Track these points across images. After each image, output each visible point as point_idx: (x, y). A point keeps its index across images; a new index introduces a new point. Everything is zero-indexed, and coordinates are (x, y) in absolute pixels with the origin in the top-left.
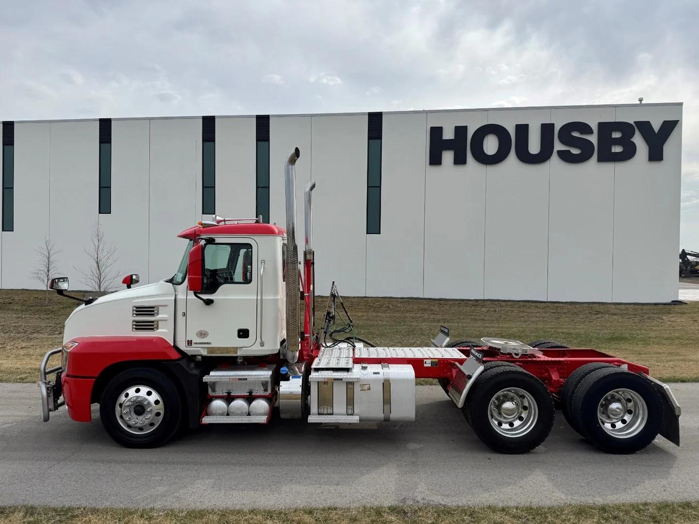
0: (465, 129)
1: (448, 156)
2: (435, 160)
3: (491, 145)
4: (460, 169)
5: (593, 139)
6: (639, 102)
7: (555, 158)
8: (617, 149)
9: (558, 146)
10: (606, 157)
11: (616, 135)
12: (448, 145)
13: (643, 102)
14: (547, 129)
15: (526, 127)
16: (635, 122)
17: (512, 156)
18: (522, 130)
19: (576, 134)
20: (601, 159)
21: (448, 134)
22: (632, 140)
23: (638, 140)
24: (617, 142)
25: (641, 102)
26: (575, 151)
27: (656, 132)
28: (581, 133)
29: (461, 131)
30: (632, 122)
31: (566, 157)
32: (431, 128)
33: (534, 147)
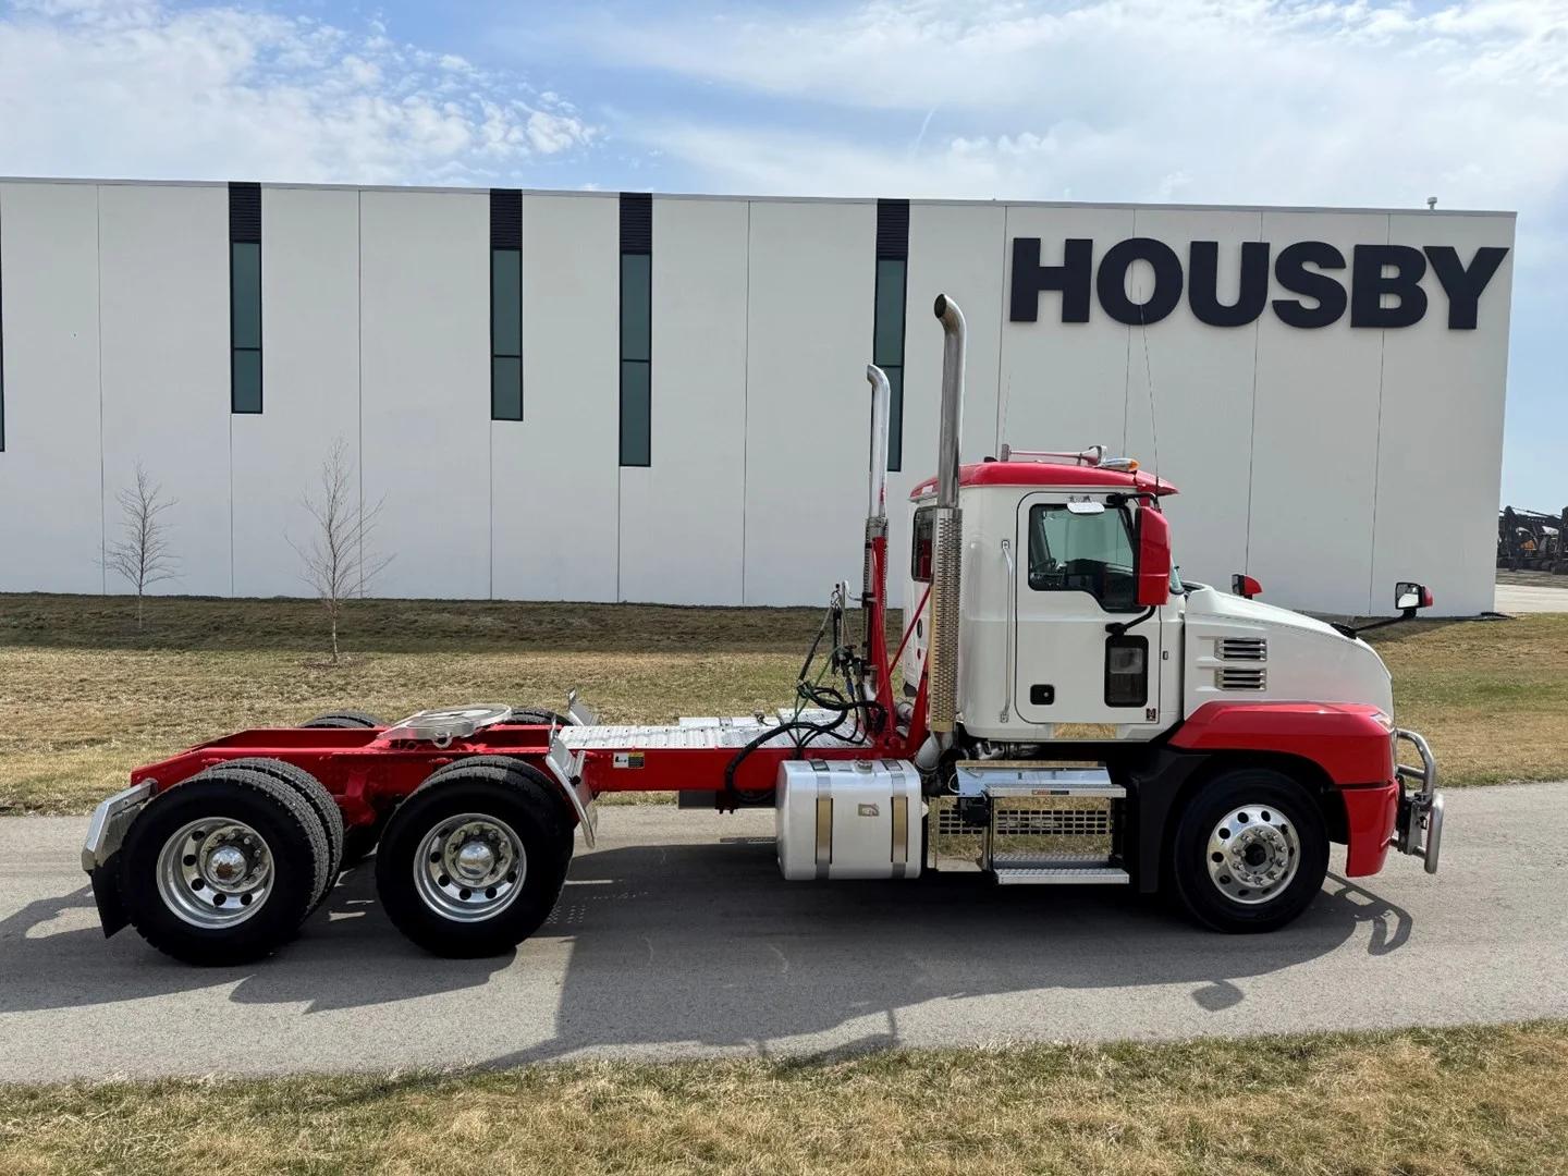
0: (1087, 245)
1: (1050, 303)
2: (1023, 310)
3: (1140, 283)
4: (1075, 330)
5: (1344, 278)
6: (1428, 207)
7: (1268, 317)
8: (1389, 302)
9: (1276, 292)
10: (1369, 317)
11: (1390, 272)
12: (1051, 278)
13: (1436, 207)
14: (1254, 255)
15: (1213, 247)
16: (1427, 249)
17: (1183, 310)
18: (1205, 254)
19: (1311, 267)
20: (1357, 322)
21: (1052, 256)
22: (1419, 284)
23: (1430, 284)
24: (1390, 287)
25: (1432, 207)
26: (1309, 303)
27: (1466, 269)
28: (1321, 267)
29: (1078, 250)
30: (1419, 248)
31: (1290, 315)
32: (1015, 240)
33: (1228, 291)
